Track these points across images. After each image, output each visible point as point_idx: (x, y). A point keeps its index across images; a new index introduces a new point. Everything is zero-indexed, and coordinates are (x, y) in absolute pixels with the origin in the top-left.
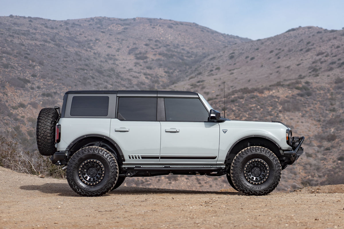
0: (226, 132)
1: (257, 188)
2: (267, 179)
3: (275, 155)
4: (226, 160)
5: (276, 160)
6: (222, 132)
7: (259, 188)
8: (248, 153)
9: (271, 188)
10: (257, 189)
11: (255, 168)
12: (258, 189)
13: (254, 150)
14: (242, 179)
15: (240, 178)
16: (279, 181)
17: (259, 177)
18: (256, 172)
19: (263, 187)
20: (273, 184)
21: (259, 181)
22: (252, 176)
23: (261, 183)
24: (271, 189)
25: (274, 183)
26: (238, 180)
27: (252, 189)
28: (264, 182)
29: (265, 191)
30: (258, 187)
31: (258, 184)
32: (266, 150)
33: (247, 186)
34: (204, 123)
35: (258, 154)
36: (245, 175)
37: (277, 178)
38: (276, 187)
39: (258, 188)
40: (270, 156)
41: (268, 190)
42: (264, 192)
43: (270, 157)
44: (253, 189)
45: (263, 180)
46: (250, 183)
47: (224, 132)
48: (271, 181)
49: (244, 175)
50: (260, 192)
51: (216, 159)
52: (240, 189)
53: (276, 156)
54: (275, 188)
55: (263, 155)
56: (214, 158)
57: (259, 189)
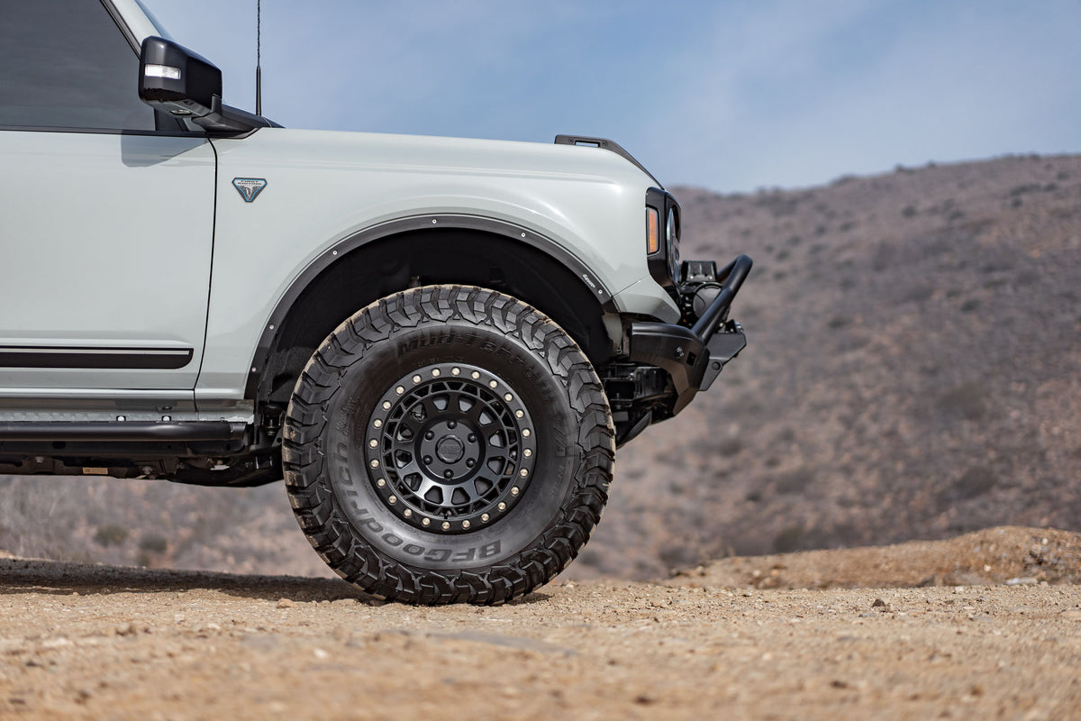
0: (257, 192)
1: (472, 551)
2: (527, 488)
3: (552, 322)
4: (253, 379)
5: (563, 352)
6: (229, 195)
7: (484, 550)
8: (373, 336)
9: (564, 532)
10: (476, 560)
11: (440, 429)
12: (483, 555)
13: (410, 309)
14: (365, 511)
15: (353, 510)
16: (609, 478)
17: (472, 481)
18: (450, 453)
19: (508, 542)
20: (570, 511)
21: (480, 505)
22: (428, 484)
23: (496, 518)
24: (566, 542)
25: (580, 502)
26: (338, 525)
27: (443, 565)
28: (513, 505)
29: (526, 560)
30: (477, 546)
31: (477, 527)
32: (484, 297)
33: (407, 549)
34: (118, 137)
35: (437, 337)
36: (381, 483)
37: (589, 462)
38: (597, 520)
39: (477, 552)
40: (519, 329)
41: (549, 552)
42: (522, 572)
43: (520, 338)
44: (449, 563)
45: (502, 495)
46: (420, 527)
47: (242, 191)
48: (557, 493)
49: (374, 484)
50: (498, 574)
51: (191, 368)
52: (360, 583)
53: (558, 326)
54: (587, 529)
55: (474, 333)
56: (178, 360)
57: (485, 561)
